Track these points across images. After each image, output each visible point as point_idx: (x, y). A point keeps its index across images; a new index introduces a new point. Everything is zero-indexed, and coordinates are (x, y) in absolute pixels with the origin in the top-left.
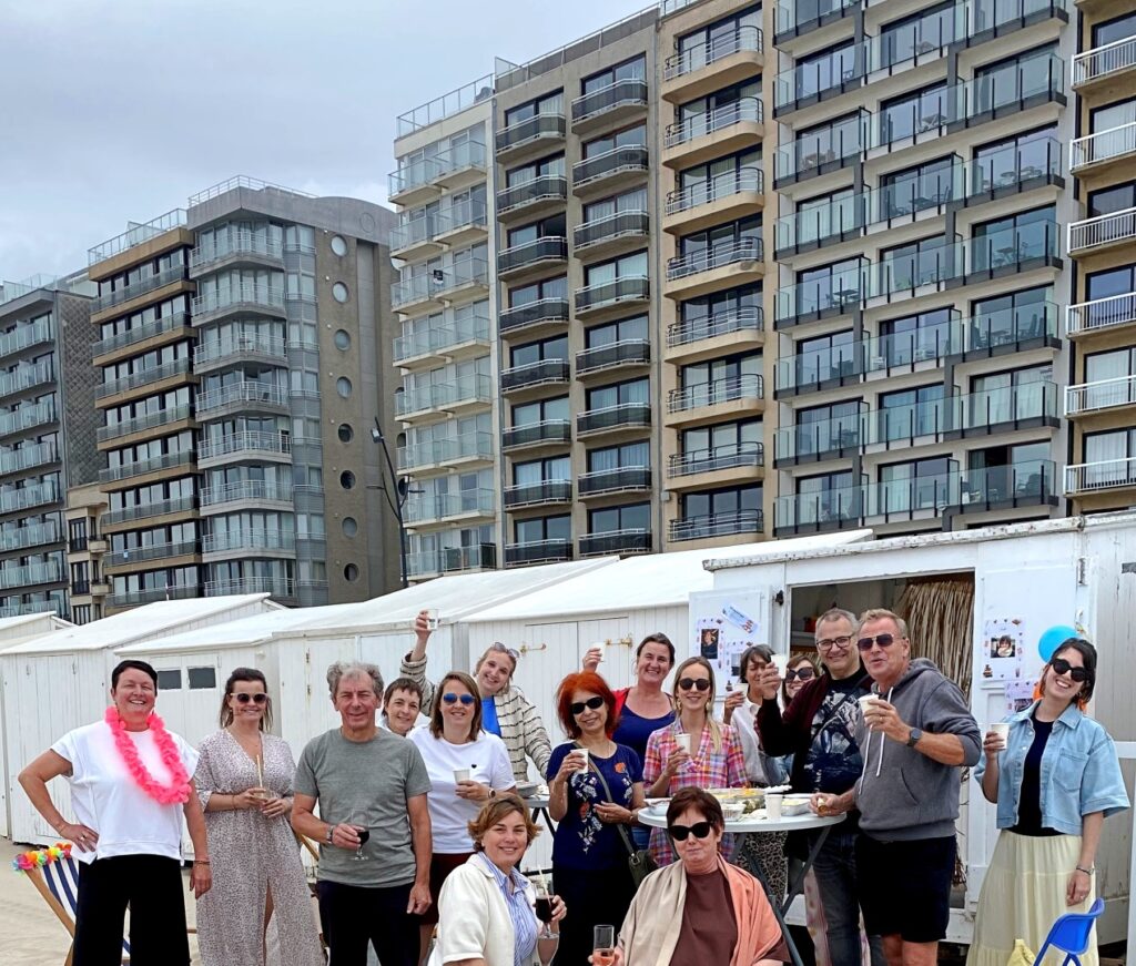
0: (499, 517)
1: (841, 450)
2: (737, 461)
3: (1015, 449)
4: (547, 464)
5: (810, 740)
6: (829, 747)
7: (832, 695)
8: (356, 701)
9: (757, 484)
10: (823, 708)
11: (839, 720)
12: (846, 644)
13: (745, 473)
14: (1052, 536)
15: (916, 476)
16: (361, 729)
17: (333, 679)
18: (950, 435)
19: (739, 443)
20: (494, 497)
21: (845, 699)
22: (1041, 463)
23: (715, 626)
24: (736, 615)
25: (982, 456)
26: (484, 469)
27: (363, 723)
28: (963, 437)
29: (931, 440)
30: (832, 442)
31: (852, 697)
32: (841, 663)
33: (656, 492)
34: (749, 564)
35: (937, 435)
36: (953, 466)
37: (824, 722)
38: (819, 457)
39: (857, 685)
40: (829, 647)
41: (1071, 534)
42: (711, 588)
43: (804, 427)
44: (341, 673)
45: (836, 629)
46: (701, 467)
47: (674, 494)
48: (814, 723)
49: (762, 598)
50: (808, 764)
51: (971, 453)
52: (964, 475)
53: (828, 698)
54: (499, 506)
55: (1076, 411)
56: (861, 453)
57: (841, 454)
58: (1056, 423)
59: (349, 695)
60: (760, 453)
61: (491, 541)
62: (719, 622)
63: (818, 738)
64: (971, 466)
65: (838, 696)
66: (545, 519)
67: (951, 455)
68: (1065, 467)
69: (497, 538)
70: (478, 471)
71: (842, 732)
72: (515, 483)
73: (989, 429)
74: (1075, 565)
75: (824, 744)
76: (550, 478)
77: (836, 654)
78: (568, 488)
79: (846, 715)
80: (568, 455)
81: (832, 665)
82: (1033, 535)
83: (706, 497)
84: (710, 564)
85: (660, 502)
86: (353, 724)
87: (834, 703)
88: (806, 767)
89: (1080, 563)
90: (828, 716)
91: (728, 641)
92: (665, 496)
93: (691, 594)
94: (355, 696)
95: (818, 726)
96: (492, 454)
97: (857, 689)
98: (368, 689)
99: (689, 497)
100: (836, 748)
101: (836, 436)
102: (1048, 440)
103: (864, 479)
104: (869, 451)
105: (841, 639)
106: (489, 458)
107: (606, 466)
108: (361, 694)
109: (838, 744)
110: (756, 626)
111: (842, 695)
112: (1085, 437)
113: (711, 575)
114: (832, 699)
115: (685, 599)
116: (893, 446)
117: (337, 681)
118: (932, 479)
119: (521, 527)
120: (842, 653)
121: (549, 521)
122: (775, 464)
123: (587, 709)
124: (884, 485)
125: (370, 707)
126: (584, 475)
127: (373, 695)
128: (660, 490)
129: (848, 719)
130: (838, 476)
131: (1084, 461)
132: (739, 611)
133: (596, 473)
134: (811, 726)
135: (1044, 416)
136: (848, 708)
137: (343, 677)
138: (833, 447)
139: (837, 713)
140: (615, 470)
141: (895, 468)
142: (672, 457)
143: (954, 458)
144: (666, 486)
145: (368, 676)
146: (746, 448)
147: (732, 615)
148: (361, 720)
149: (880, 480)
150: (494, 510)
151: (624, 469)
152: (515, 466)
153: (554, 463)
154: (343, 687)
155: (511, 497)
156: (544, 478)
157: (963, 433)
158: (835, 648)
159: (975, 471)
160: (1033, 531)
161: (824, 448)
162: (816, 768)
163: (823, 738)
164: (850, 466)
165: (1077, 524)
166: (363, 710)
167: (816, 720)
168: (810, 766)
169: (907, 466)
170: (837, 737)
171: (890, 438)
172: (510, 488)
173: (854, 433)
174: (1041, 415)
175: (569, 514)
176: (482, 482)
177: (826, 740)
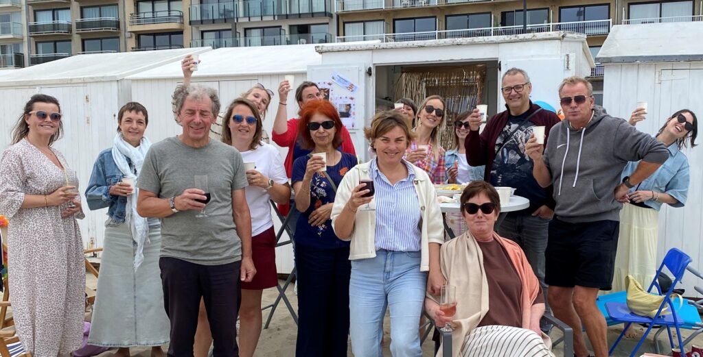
0: (26, 39)
1: (225, 19)
2: (169, 19)
3: (312, 27)
4: (56, 12)
5: (495, 155)
6: (506, 160)
7: (510, 125)
8: (198, 118)
9: (180, 32)
10: (503, 133)
11: (514, 141)
12: (521, 90)
13: (174, 26)
14: (545, 41)
15: (264, 35)
16: (198, 140)
17: (180, 97)
18: (280, 16)
19: (169, 10)
20: (22, 28)
21: (518, 128)
22: (325, 34)
23: (327, 87)
24: (342, 80)
25: (296, 29)
26: (15, 12)
27: (201, 136)
28: (287, 18)
29: (272, 18)
30: (220, 14)
31: (523, 127)
32: (518, 103)
33: (123, 32)
34: (348, 50)
35: (274, 16)
36: (283, 32)
37: (504, 142)
38: (214, 21)
39: (527, 119)
40: (509, 92)
41: (557, 41)
42: (321, 64)
43: (204, 5)
44: (187, 94)
45: (515, 80)
46: (147, 21)
47: (133, 34)
48: (497, 143)
49: (359, 71)
50: (493, 170)
51: (291, 27)
52: (288, 36)
53: (507, 127)
54: (25, 33)
55: (340, 11)
56: (236, 21)
57: (225, 21)
58: (331, 16)
59: (192, 112)
60: (181, 17)
61: (21, 52)
62: (330, 84)
63: (500, 153)
64: (291, 33)
65: (514, 126)
66: (55, 42)
67: (281, 26)
68: (336, 37)
69: (25, 50)
70: (13, 12)
71: (515, 150)
72: (35, 21)
73: (300, 16)
74: (563, 58)
75: (503, 158)
76: (58, 19)
77: (514, 96)
78: (69, 27)
79: (519, 139)
80: (69, 8)
81: (512, 104)
82: (535, 40)
83: (152, 37)
84: (320, 49)
85: (125, 38)
86: (192, 135)
87: (511, 130)
88: (492, 172)
89: (566, 58)
90: (506, 139)
91: (336, 96)
92: (128, 35)
93: (309, 67)
94: (198, 114)
95: (500, 145)
96: (20, 4)
97: (527, 122)
98: (208, 109)
99: (142, 36)
100: (511, 160)
101: (222, 12)
102: (328, 24)
103: (238, 35)
104: (240, 20)
105: (517, 87)
106: (18, 6)
107: (92, 16)
108: (202, 113)
109: (513, 157)
110: (356, 87)
111: (517, 125)
112: (344, 23)
113: (321, 55)
114: (510, 128)
115: (305, 70)
116: (252, 19)
117: (183, 100)
118: (273, 37)
119: (40, 46)
120: (518, 96)
121: (57, 43)
122: (191, 23)
123: (321, 129)
124: (248, 39)
125: (208, 123)
126: (79, 20)
127: (212, 114)
128: (125, 31)
129: (520, 141)
130: (224, 32)
131: (344, 35)
132: (343, 77)
133: (86, 19)
134: (495, 145)
135: (325, 12)
136: (520, 135)
137: (189, 97)
138: (221, 17)
139: (513, 137)
140: (98, 19)
141: (253, 30)
142: (132, 14)
143: (283, 28)
144: (130, 29)
145: (209, 99)
146: (173, 13)
147: (339, 80)
148: (200, 133)
149: (245, 36)
150: (22, 35)
151: (103, 18)
152: (35, 12)
153: (60, 12)
154: (187, 105)
155: (33, 29)
156: (54, 19)
157: (287, 16)
158: (513, 92)
159: (293, 35)
160: (535, 38)
161: (216, 17)
162: (499, 173)
163: (503, 153)
164: (230, 27)
165: (561, 35)
166: (202, 126)
167: (499, 141)
168: (495, 172)
169: (259, 30)
170: (512, 153)
171: (251, 15)
172: (32, 23)
173: (231, 11)
174: (324, 11)
175: (70, 40)
176: (14, 19)
177: (505, 155)
